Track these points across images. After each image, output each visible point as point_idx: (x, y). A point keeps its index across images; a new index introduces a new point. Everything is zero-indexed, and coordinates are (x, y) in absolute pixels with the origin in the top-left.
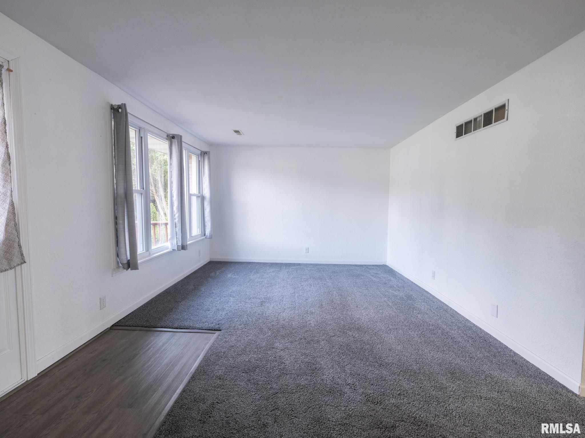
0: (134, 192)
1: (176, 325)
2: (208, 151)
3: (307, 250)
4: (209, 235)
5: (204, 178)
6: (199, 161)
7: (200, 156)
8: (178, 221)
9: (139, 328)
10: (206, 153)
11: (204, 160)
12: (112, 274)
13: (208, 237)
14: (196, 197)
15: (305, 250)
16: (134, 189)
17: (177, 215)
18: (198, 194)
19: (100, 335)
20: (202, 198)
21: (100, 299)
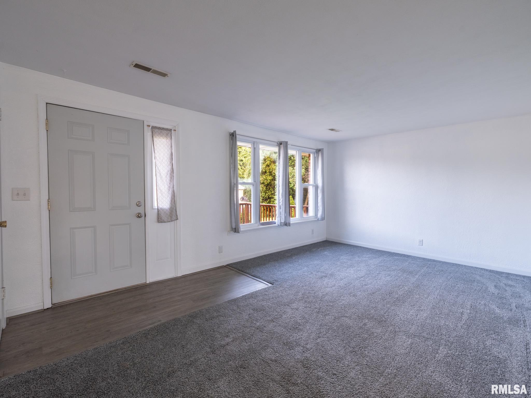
0: (239, 184)
1: (253, 274)
2: (322, 148)
3: (421, 242)
4: (320, 218)
5: (318, 170)
6: (315, 157)
7: (315, 153)
8: (282, 204)
9: (235, 270)
10: (320, 150)
11: (318, 156)
12: (228, 234)
13: (320, 219)
14: (312, 186)
15: (418, 242)
16: (239, 182)
17: (281, 200)
18: (313, 184)
19: (218, 268)
20: (316, 187)
21: (219, 247)
